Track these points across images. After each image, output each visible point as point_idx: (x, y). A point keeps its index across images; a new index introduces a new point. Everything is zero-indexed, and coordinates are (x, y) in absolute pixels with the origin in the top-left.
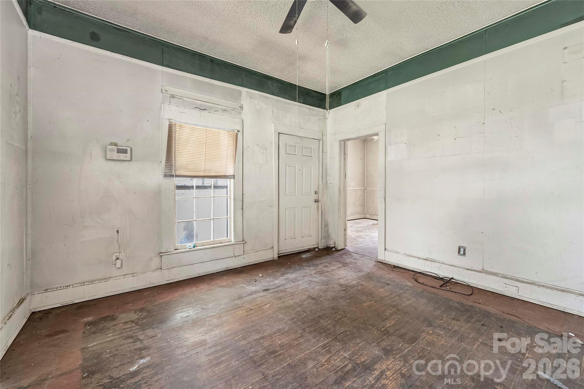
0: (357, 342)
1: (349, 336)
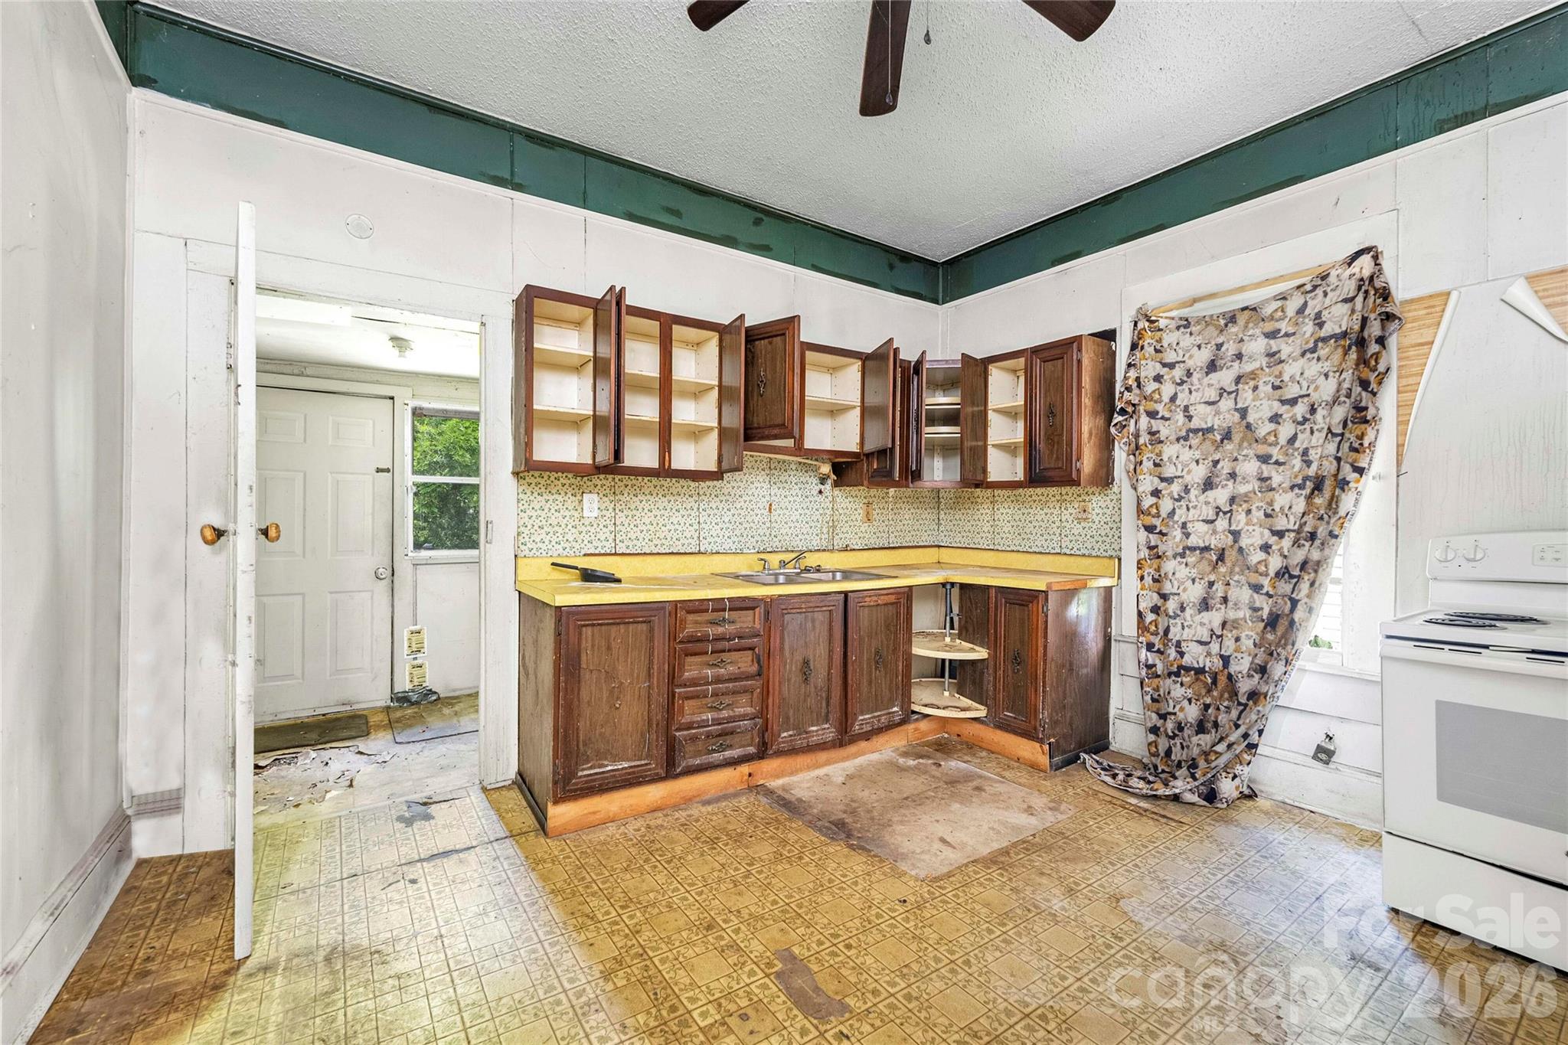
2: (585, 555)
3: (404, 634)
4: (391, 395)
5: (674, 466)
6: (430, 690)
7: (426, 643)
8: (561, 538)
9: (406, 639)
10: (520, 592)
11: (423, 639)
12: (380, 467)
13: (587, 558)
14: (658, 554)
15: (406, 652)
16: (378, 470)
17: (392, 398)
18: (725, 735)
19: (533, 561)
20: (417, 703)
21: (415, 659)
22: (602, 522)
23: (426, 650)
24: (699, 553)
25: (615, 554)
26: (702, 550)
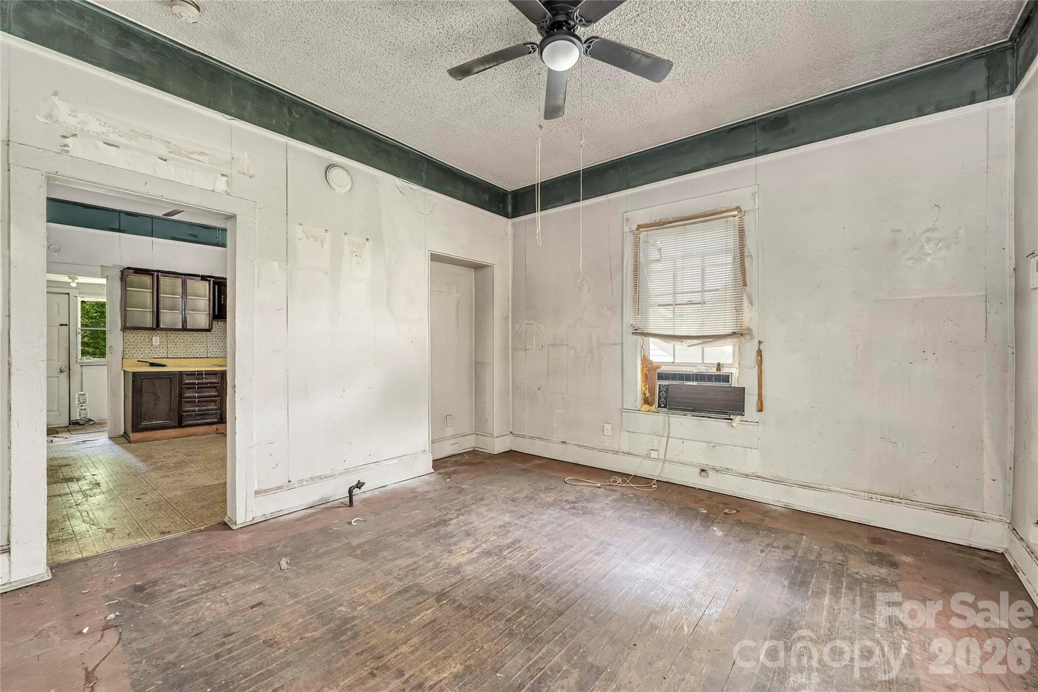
0: (493, 578)
1: (504, 584)
2: (153, 358)
3: (75, 396)
4: (68, 292)
5: (188, 328)
6: (90, 419)
7: (87, 399)
8: (143, 352)
9: (77, 397)
10: (124, 371)
11: (86, 397)
12: (62, 323)
13: (154, 359)
14: (188, 358)
15: (77, 404)
16: (61, 325)
17: (69, 294)
18: (203, 415)
19: (131, 360)
20: (83, 425)
21: (82, 406)
22: (161, 347)
23: (88, 402)
24: (207, 357)
25: (168, 358)
26: (209, 356)
